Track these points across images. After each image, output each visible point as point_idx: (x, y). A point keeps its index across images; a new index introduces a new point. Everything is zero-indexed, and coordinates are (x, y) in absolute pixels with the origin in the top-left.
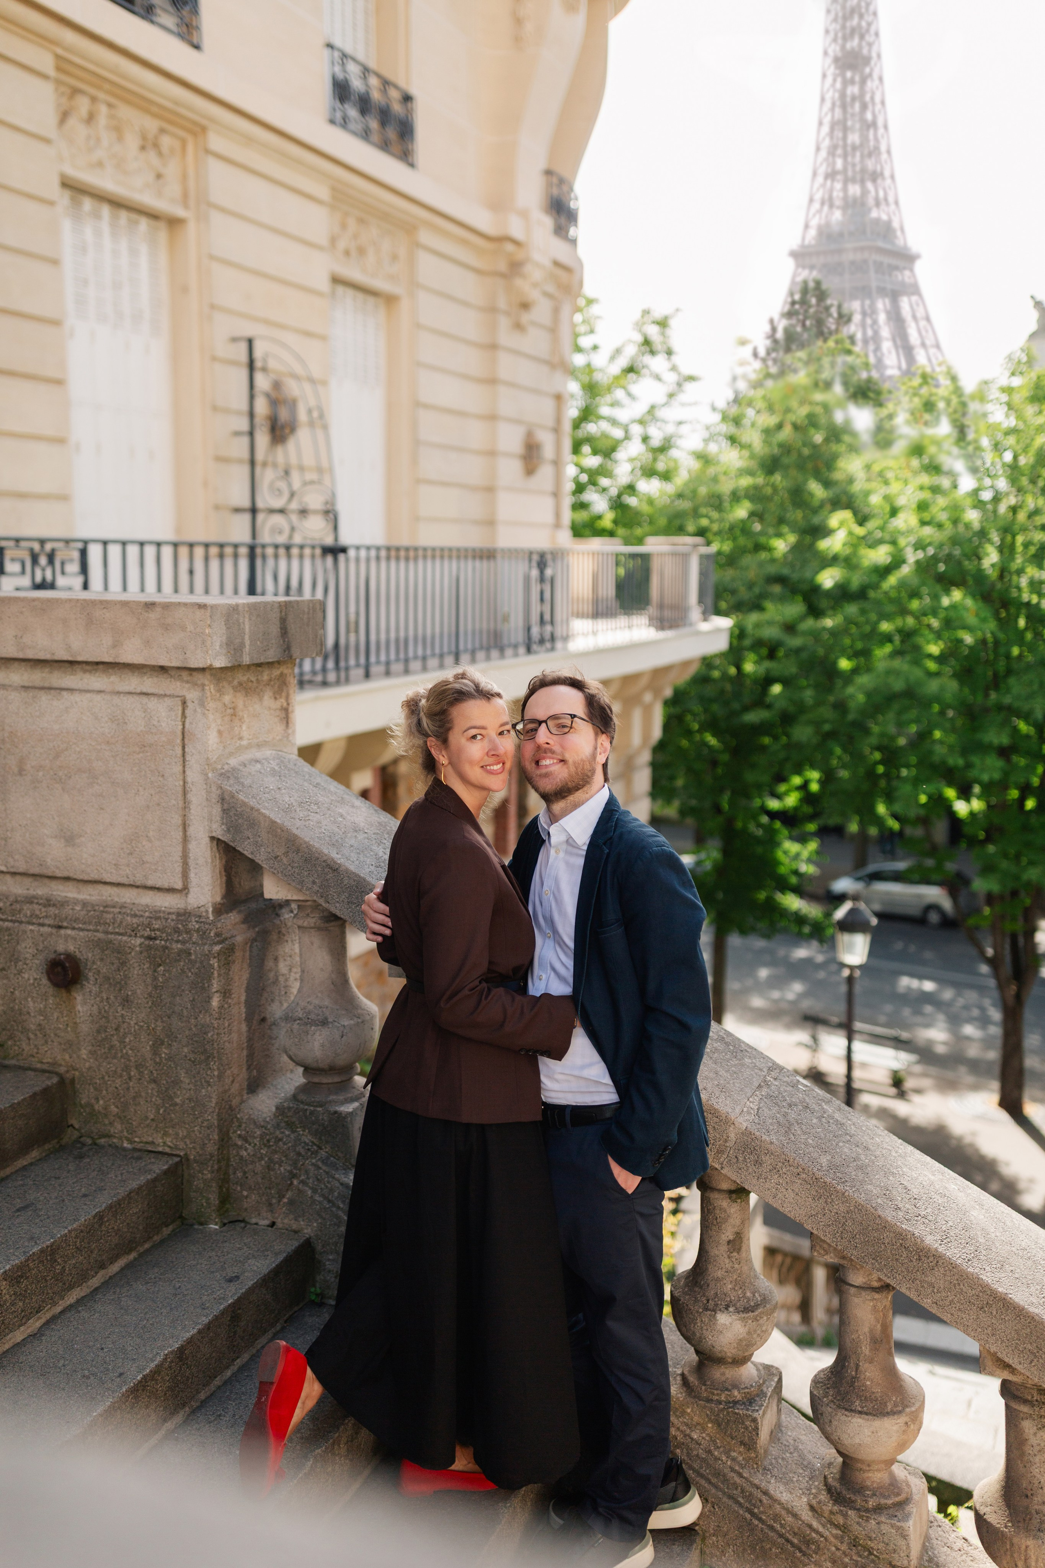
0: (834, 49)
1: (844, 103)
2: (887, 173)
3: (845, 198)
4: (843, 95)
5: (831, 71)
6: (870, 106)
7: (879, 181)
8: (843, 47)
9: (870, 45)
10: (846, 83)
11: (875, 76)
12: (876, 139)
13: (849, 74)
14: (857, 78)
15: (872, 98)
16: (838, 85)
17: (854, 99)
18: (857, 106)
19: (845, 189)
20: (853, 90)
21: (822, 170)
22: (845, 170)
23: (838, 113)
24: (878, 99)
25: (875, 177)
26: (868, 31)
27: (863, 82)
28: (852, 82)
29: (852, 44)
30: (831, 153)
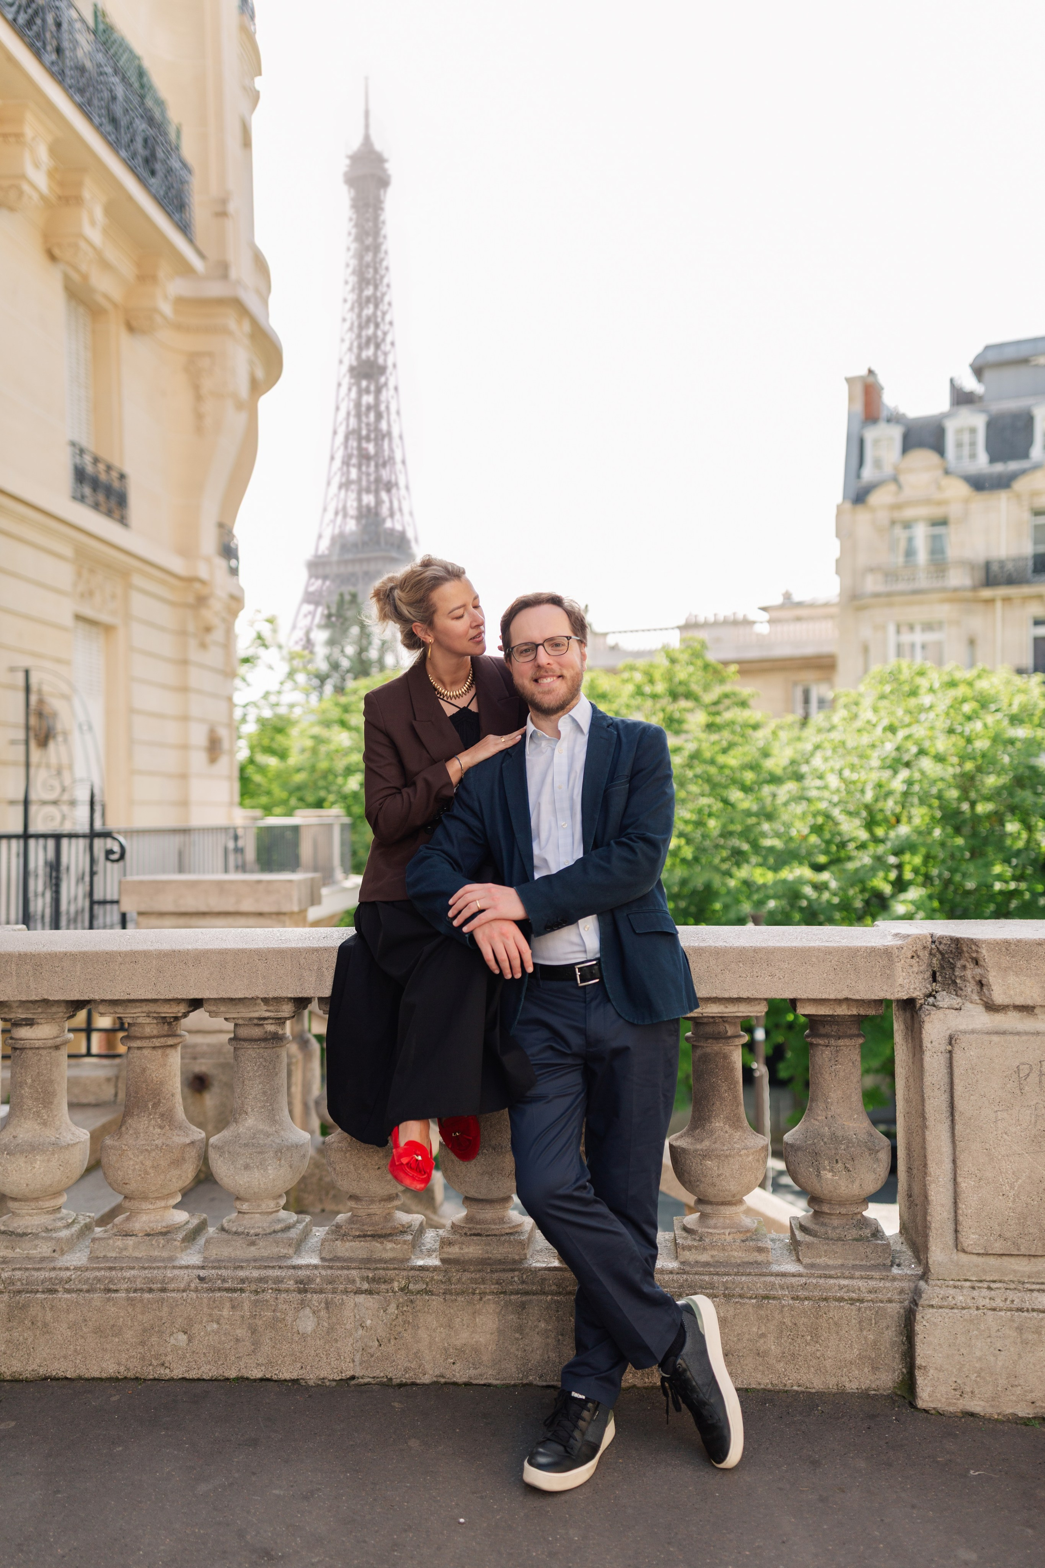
0: (350, 359)
1: (359, 411)
2: (402, 483)
3: (360, 507)
4: (358, 405)
5: (346, 381)
6: (385, 415)
7: (394, 491)
8: (359, 356)
9: (386, 354)
10: (360, 393)
11: (391, 384)
12: (391, 450)
13: (364, 383)
14: (372, 388)
15: (387, 408)
16: (354, 394)
17: (369, 408)
18: (372, 416)
19: (359, 500)
20: (367, 399)
21: (336, 480)
22: (359, 480)
23: (353, 422)
24: (393, 408)
25: (389, 487)
26: (384, 340)
27: (378, 391)
28: (368, 391)
29: (369, 353)
30: (346, 463)
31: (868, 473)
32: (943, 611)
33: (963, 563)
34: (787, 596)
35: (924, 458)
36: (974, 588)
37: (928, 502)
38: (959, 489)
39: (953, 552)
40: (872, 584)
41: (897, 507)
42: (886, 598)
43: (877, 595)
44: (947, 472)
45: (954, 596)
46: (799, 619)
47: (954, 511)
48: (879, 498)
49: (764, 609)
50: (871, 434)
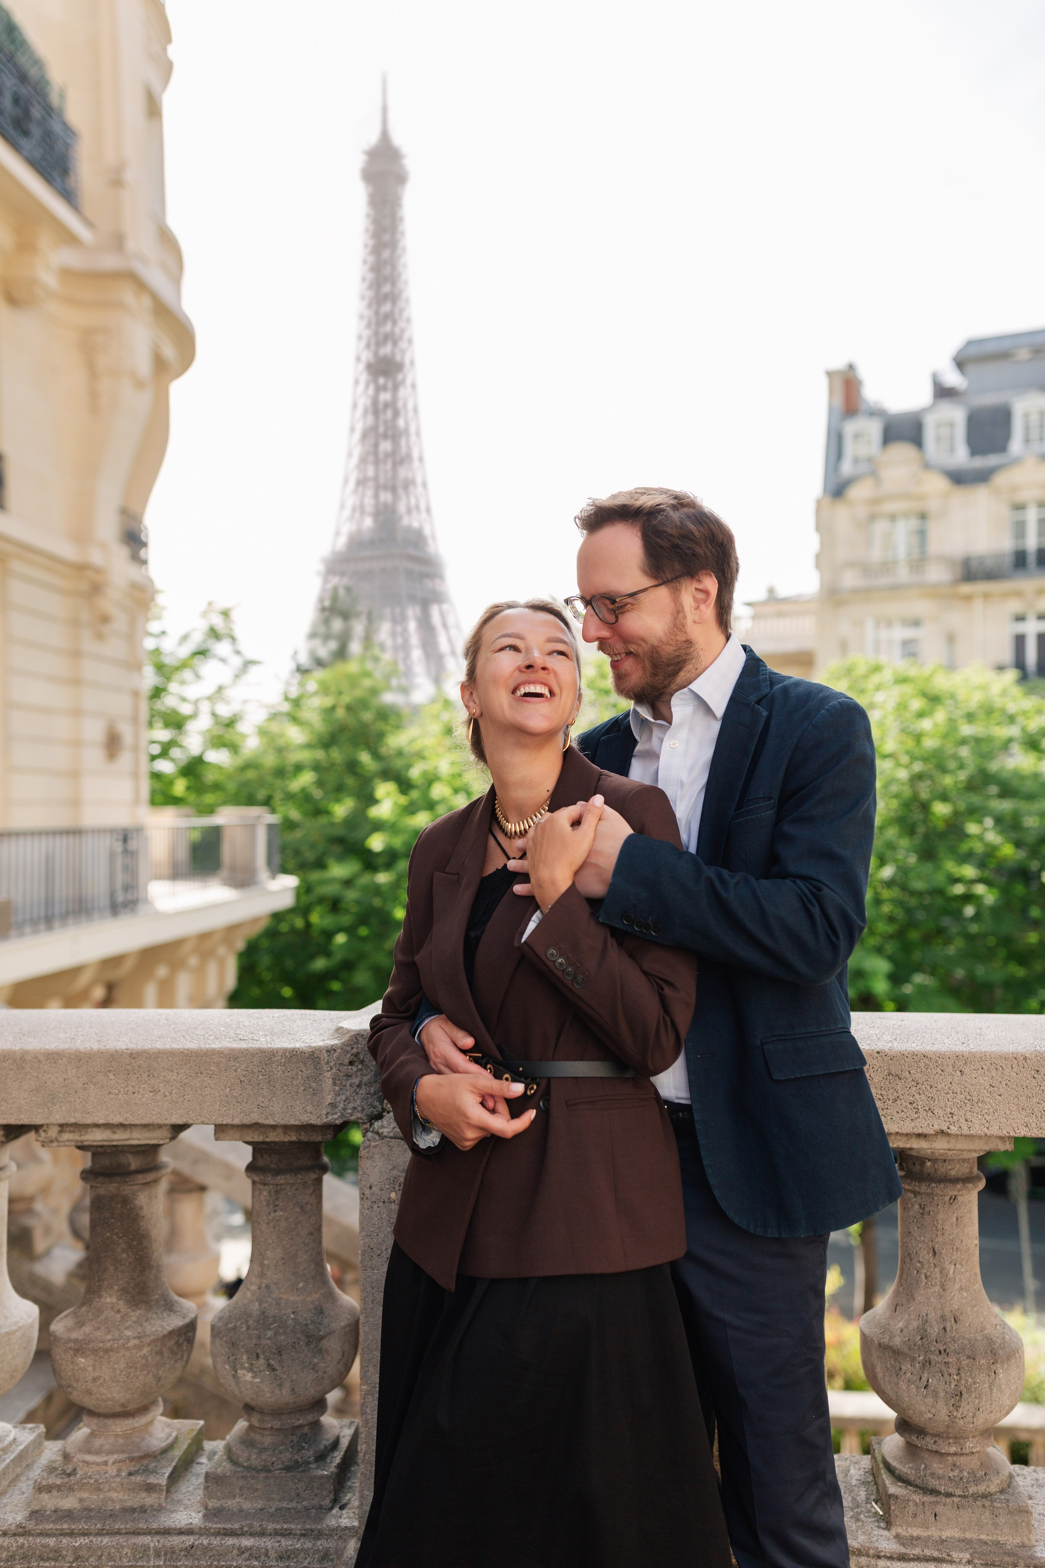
0: (367, 356)
1: (376, 409)
2: (419, 480)
3: (377, 505)
4: (375, 401)
5: (364, 377)
6: (402, 413)
7: (411, 489)
8: (376, 354)
9: (403, 352)
10: (379, 389)
11: (409, 381)
12: (409, 447)
13: (381, 381)
14: (390, 385)
15: (405, 405)
16: (371, 391)
17: (386, 405)
18: (389, 414)
19: (376, 496)
20: (385, 397)
21: (353, 478)
22: (376, 478)
23: (370, 419)
24: (410, 405)
25: (408, 484)
26: (401, 337)
27: (396, 388)
28: (385, 388)
29: (386, 350)
30: (363, 460)
31: (847, 468)
32: (921, 607)
33: (944, 559)
34: (771, 591)
35: (902, 451)
36: (956, 582)
37: (906, 496)
38: (937, 484)
39: (935, 547)
40: (850, 579)
41: (876, 501)
42: (865, 594)
43: (855, 591)
44: (927, 466)
45: (933, 592)
46: (780, 615)
47: (933, 505)
48: (858, 492)
49: (749, 604)
50: (850, 428)
